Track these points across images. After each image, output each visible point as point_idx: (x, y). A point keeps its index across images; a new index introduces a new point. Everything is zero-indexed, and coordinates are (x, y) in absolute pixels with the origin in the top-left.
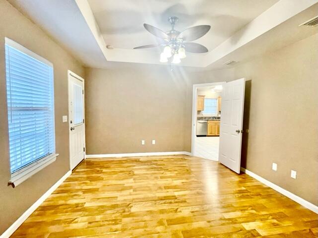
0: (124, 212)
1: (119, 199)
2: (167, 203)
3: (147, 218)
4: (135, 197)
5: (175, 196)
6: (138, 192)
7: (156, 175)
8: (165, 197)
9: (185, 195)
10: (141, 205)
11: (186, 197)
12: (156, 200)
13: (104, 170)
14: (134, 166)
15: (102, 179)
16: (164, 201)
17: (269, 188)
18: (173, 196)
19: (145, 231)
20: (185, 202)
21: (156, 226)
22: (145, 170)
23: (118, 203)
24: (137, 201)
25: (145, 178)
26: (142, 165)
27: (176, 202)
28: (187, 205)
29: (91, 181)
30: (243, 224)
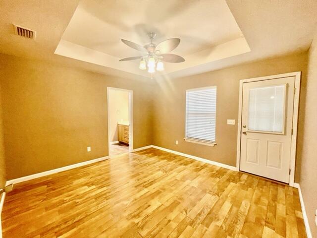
5: (146, 187)
8: (152, 184)
9: (139, 191)
11: (136, 190)
12: (155, 180)
16: (150, 182)
18: (148, 187)
27: (141, 184)
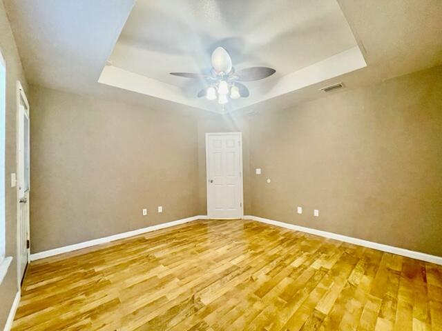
0: (196, 310)
1: (170, 297)
2: (236, 276)
3: (231, 302)
4: (191, 285)
6: (188, 279)
7: (190, 251)
10: (210, 291)
12: (220, 279)
13: (97, 269)
14: (145, 249)
15: (108, 283)
16: (230, 275)
17: (297, 232)
18: (234, 267)
19: (246, 317)
20: (251, 267)
21: (252, 306)
22: (167, 250)
23: (175, 303)
24: (198, 289)
25: (180, 258)
26: (156, 245)
28: (255, 269)
29: (87, 294)
30: (311, 266)
